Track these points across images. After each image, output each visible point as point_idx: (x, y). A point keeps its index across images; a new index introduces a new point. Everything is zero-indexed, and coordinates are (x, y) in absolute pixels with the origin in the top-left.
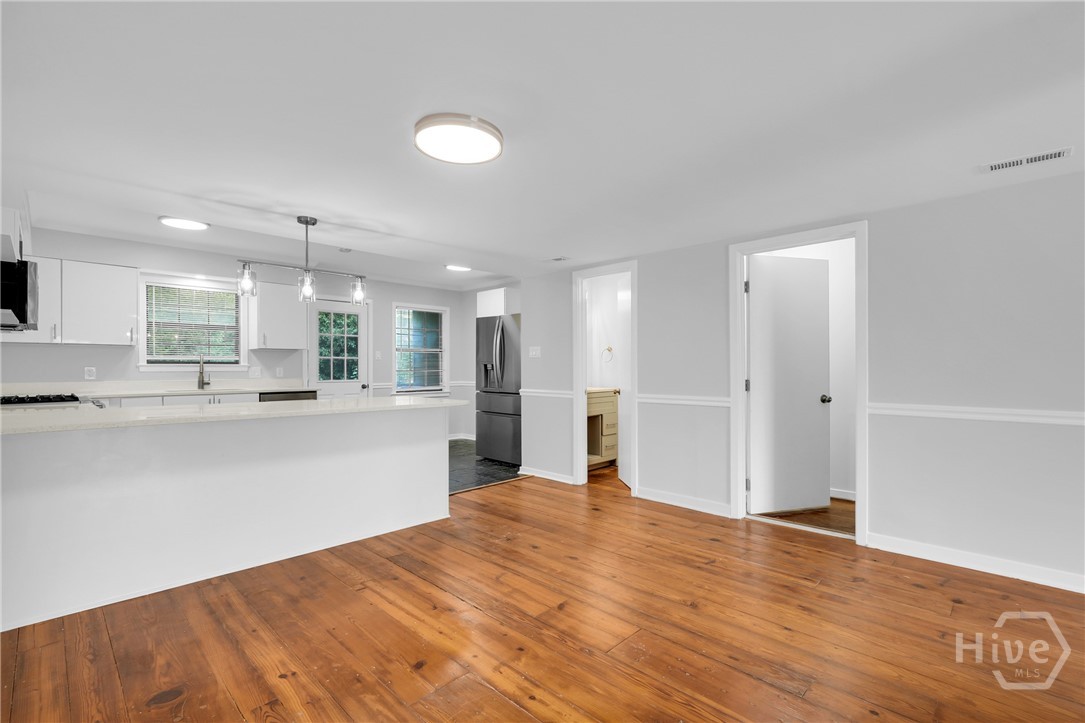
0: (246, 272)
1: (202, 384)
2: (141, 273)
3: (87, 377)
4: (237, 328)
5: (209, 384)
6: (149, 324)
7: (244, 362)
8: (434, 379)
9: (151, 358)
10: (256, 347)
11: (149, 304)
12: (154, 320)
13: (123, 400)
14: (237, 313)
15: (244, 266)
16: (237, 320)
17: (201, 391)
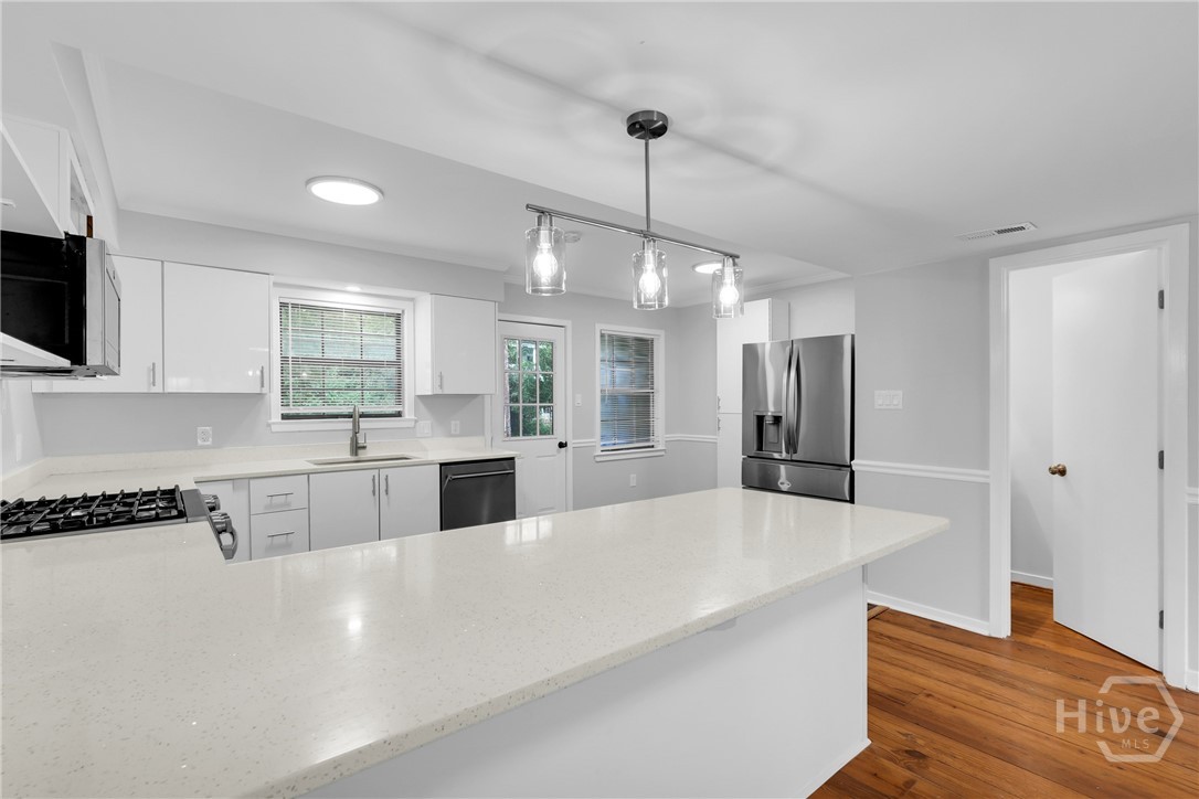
0: (544, 233)
1: (356, 448)
2: (275, 284)
3: (200, 442)
4: (398, 364)
5: (364, 447)
6: (284, 359)
7: (408, 414)
8: (644, 431)
9: (286, 411)
10: (429, 392)
11: (283, 330)
12: (291, 354)
13: (252, 482)
14: (399, 341)
15: (539, 218)
16: (399, 352)
17: (354, 458)
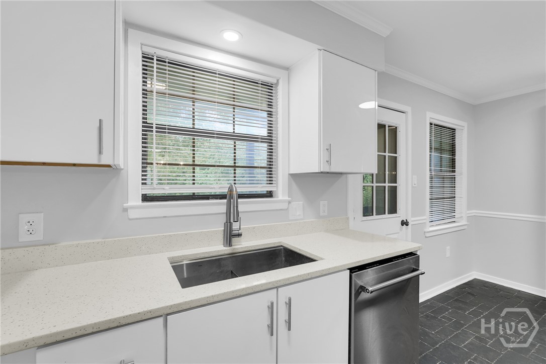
1: (231, 236)
4: (269, 139)
5: (239, 234)
7: (281, 194)
9: (148, 191)
10: (314, 167)
